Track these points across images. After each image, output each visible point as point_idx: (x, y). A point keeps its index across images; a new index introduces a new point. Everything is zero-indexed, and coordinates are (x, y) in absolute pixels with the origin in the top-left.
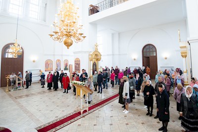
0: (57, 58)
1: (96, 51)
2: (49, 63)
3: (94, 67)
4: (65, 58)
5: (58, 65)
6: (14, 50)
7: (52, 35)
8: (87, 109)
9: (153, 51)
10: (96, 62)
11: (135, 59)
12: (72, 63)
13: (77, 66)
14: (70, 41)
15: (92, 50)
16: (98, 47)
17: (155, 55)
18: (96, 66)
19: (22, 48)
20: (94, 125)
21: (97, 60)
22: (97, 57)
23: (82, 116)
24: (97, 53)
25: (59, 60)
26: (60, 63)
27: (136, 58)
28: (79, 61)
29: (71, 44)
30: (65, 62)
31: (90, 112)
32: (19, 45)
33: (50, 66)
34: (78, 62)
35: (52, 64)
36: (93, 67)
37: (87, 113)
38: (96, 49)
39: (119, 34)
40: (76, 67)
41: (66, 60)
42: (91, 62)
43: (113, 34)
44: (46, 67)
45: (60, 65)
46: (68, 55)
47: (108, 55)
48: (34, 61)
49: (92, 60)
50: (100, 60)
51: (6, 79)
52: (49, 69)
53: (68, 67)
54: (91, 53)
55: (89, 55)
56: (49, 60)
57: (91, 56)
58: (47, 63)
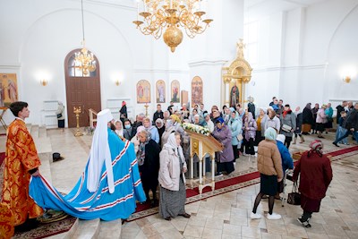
1: (238, 59)
3: (234, 97)
4: (172, 77)
5: (160, 92)
6: (83, 60)
7: (139, 23)
8: (212, 185)
10: (239, 85)
11: (348, 81)
12: (186, 87)
13: (197, 93)
14: (176, 33)
15: (230, 58)
16: (245, 51)
18: (238, 96)
19: (95, 57)
20: (225, 222)
21: (242, 80)
22: (241, 74)
23: (200, 196)
24: (241, 64)
25: (161, 82)
26: (163, 88)
28: (201, 83)
29: (179, 41)
30: (173, 86)
31: (217, 191)
32: (89, 52)
34: (199, 85)
35: (149, 89)
36: (231, 97)
37: (212, 193)
38: (239, 53)
39: (305, 10)
40: (193, 95)
41: (176, 82)
42: (227, 85)
43: (286, 13)
44: (138, 94)
45: (164, 91)
46: (179, 72)
47: (270, 69)
48: (117, 84)
49: (228, 81)
50: (247, 81)
51: (75, 114)
52: (144, 99)
53: (179, 96)
54: (228, 65)
55: (223, 69)
56: (144, 81)
57: (226, 72)
58: (140, 87)
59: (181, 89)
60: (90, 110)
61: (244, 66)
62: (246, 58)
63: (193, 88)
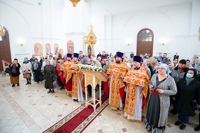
1: (91, 33)
2: (38, 47)
3: (89, 51)
5: (48, 49)
11: (128, 45)
13: (70, 49)
16: (93, 29)
17: (151, 40)
18: (91, 50)
19: (4, 28)
21: (92, 43)
22: (92, 40)
25: (49, 44)
26: (50, 47)
27: (130, 43)
28: (73, 44)
30: (55, 46)
33: (39, 50)
34: (71, 45)
35: (42, 48)
38: (91, 30)
40: (68, 50)
41: (56, 45)
42: (86, 45)
43: (105, 17)
44: (35, 51)
45: (50, 49)
46: (58, 39)
48: (21, 45)
49: (87, 43)
50: (94, 44)
54: (87, 35)
55: (84, 37)
56: (38, 44)
57: (86, 38)
58: (36, 47)
59: (60, 48)
60: (3, 61)
61: (93, 36)
62: (94, 32)
63: (68, 47)
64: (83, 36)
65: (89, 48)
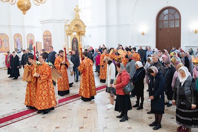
0: (15, 31)
1: (76, 20)
3: (75, 45)
5: (18, 43)
9: (175, 20)
10: (78, 37)
11: (143, 34)
12: (39, 39)
13: (47, 43)
15: (71, 18)
16: (80, 14)
17: (177, 26)
21: (80, 34)
22: (78, 28)
24: (78, 23)
25: (18, 35)
26: (21, 40)
27: (145, 31)
28: (50, 36)
34: (48, 37)
36: (73, 45)
38: (76, 15)
40: (45, 45)
42: (69, 37)
45: (21, 42)
47: (99, 26)
49: (70, 34)
50: (83, 34)
54: (69, 23)
55: (66, 26)
57: (68, 28)
59: (36, 40)
62: (81, 18)
63: (44, 39)
64: (64, 24)
65: (75, 41)
